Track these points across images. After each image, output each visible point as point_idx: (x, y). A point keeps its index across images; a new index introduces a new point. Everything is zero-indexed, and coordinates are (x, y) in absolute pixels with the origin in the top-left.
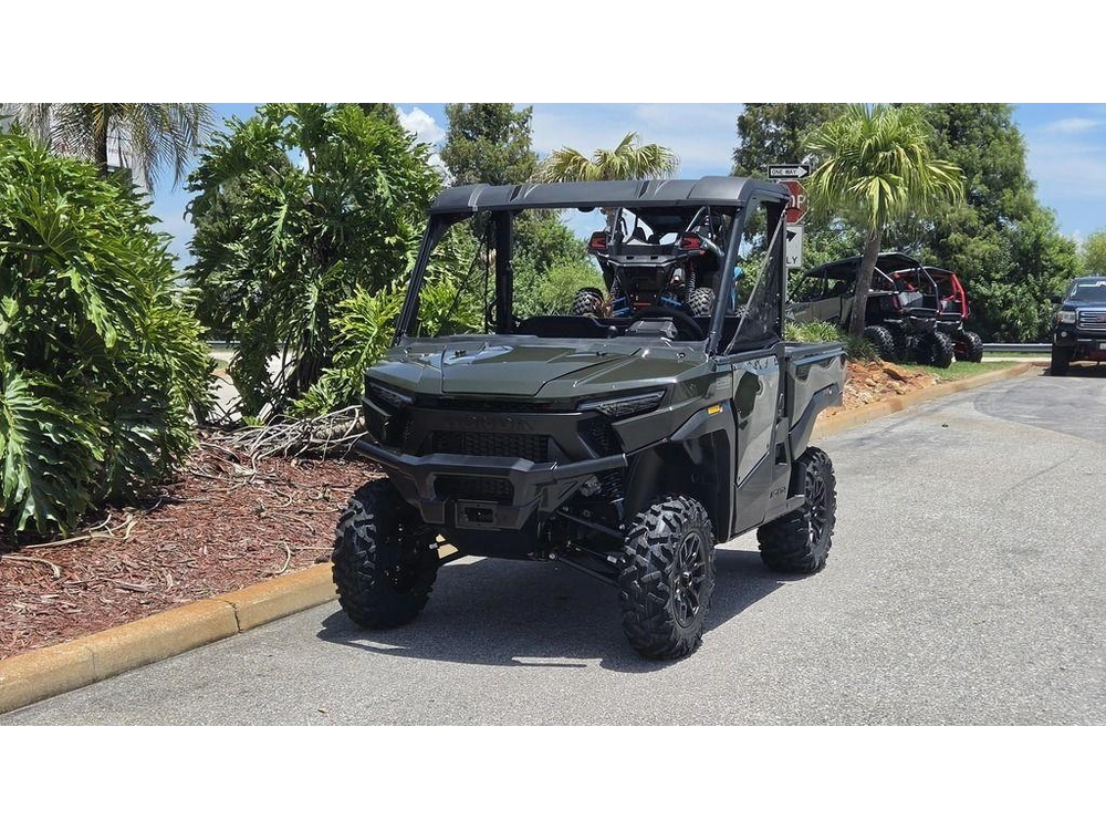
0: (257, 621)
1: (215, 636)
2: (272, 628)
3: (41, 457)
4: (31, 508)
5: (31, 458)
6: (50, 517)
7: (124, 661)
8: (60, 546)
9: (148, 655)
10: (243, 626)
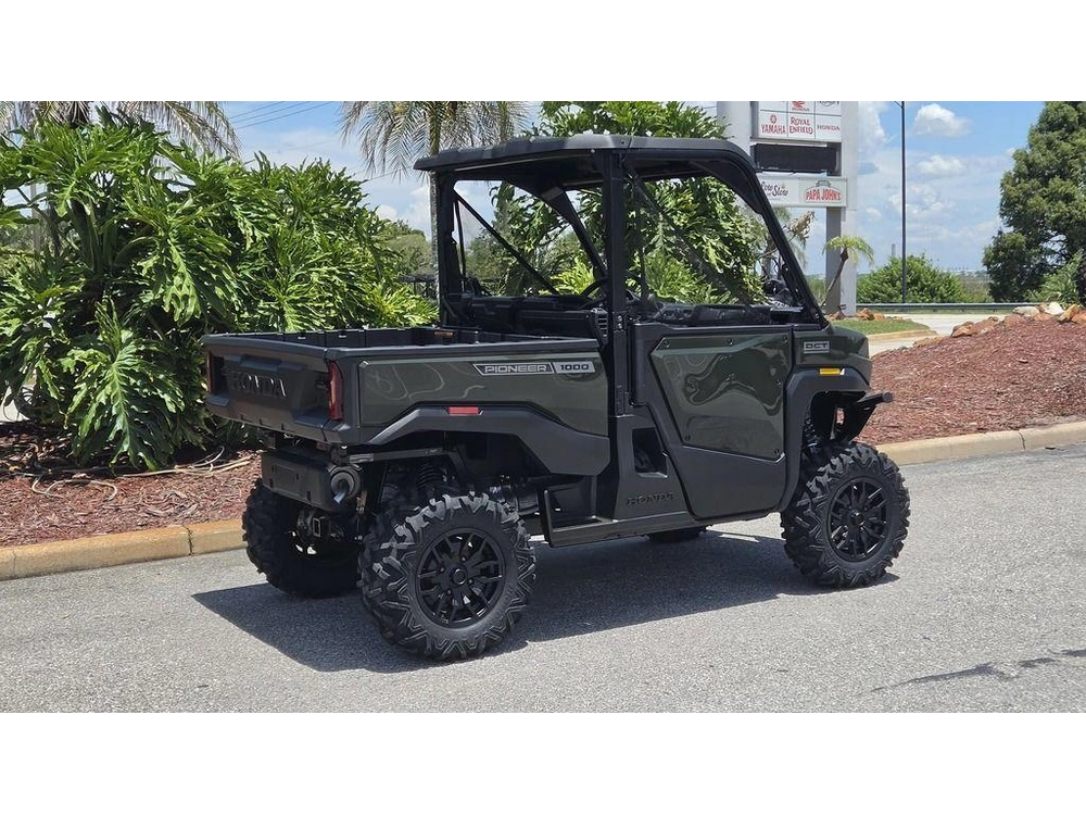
0: (215, 548)
1: (159, 555)
2: (218, 555)
3: (133, 407)
4: (126, 447)
5: (128, 407)
6: (141, 454)
7: (49, 565)
8: (150, 476)
9: (78, 562)
10: (195, 550)
